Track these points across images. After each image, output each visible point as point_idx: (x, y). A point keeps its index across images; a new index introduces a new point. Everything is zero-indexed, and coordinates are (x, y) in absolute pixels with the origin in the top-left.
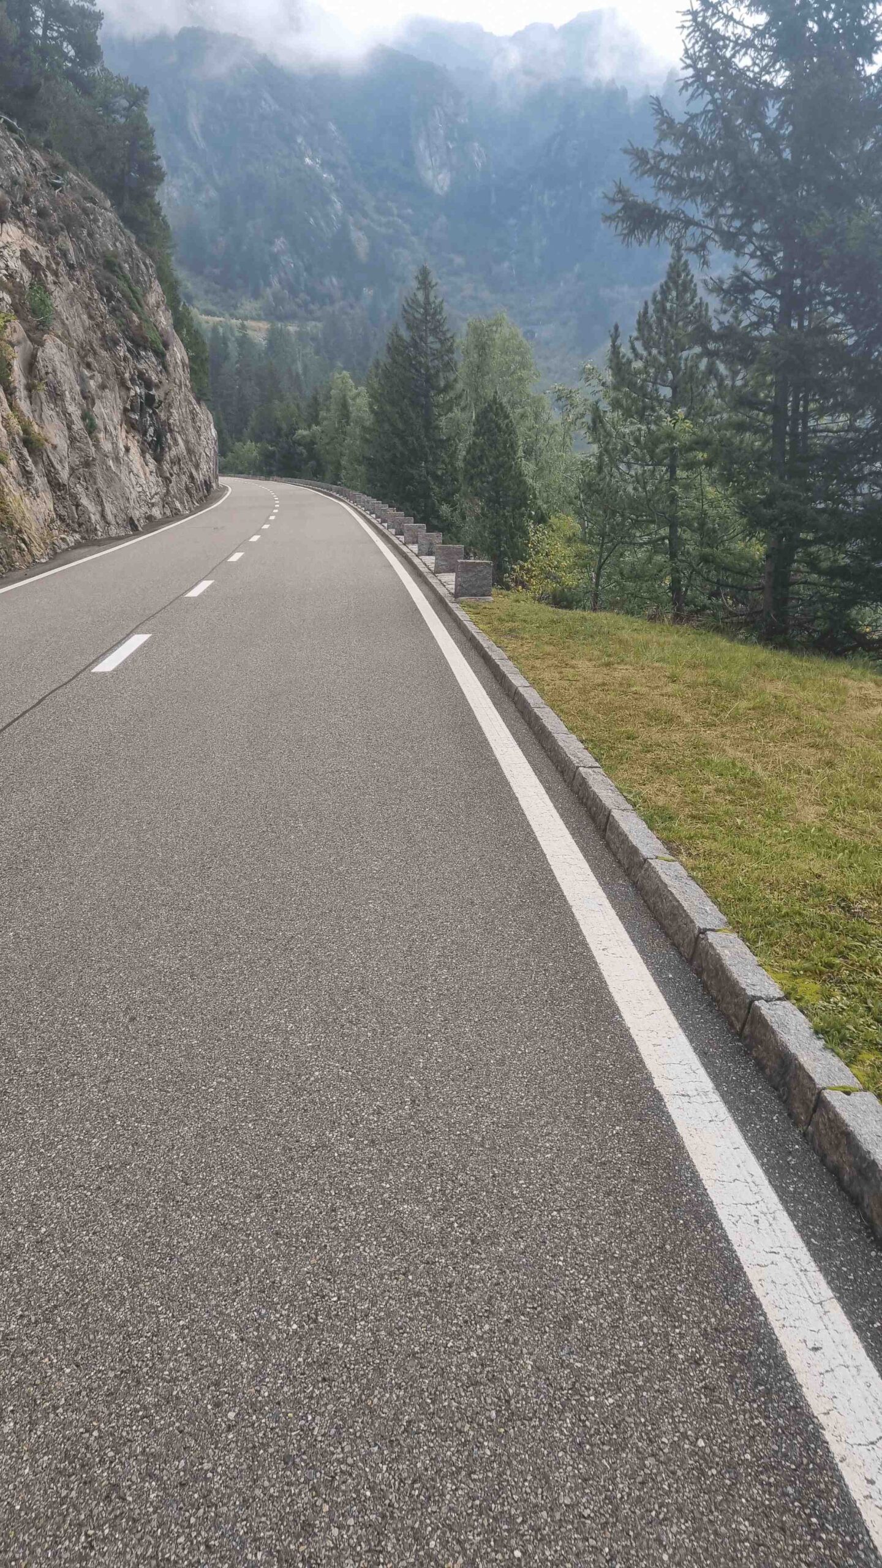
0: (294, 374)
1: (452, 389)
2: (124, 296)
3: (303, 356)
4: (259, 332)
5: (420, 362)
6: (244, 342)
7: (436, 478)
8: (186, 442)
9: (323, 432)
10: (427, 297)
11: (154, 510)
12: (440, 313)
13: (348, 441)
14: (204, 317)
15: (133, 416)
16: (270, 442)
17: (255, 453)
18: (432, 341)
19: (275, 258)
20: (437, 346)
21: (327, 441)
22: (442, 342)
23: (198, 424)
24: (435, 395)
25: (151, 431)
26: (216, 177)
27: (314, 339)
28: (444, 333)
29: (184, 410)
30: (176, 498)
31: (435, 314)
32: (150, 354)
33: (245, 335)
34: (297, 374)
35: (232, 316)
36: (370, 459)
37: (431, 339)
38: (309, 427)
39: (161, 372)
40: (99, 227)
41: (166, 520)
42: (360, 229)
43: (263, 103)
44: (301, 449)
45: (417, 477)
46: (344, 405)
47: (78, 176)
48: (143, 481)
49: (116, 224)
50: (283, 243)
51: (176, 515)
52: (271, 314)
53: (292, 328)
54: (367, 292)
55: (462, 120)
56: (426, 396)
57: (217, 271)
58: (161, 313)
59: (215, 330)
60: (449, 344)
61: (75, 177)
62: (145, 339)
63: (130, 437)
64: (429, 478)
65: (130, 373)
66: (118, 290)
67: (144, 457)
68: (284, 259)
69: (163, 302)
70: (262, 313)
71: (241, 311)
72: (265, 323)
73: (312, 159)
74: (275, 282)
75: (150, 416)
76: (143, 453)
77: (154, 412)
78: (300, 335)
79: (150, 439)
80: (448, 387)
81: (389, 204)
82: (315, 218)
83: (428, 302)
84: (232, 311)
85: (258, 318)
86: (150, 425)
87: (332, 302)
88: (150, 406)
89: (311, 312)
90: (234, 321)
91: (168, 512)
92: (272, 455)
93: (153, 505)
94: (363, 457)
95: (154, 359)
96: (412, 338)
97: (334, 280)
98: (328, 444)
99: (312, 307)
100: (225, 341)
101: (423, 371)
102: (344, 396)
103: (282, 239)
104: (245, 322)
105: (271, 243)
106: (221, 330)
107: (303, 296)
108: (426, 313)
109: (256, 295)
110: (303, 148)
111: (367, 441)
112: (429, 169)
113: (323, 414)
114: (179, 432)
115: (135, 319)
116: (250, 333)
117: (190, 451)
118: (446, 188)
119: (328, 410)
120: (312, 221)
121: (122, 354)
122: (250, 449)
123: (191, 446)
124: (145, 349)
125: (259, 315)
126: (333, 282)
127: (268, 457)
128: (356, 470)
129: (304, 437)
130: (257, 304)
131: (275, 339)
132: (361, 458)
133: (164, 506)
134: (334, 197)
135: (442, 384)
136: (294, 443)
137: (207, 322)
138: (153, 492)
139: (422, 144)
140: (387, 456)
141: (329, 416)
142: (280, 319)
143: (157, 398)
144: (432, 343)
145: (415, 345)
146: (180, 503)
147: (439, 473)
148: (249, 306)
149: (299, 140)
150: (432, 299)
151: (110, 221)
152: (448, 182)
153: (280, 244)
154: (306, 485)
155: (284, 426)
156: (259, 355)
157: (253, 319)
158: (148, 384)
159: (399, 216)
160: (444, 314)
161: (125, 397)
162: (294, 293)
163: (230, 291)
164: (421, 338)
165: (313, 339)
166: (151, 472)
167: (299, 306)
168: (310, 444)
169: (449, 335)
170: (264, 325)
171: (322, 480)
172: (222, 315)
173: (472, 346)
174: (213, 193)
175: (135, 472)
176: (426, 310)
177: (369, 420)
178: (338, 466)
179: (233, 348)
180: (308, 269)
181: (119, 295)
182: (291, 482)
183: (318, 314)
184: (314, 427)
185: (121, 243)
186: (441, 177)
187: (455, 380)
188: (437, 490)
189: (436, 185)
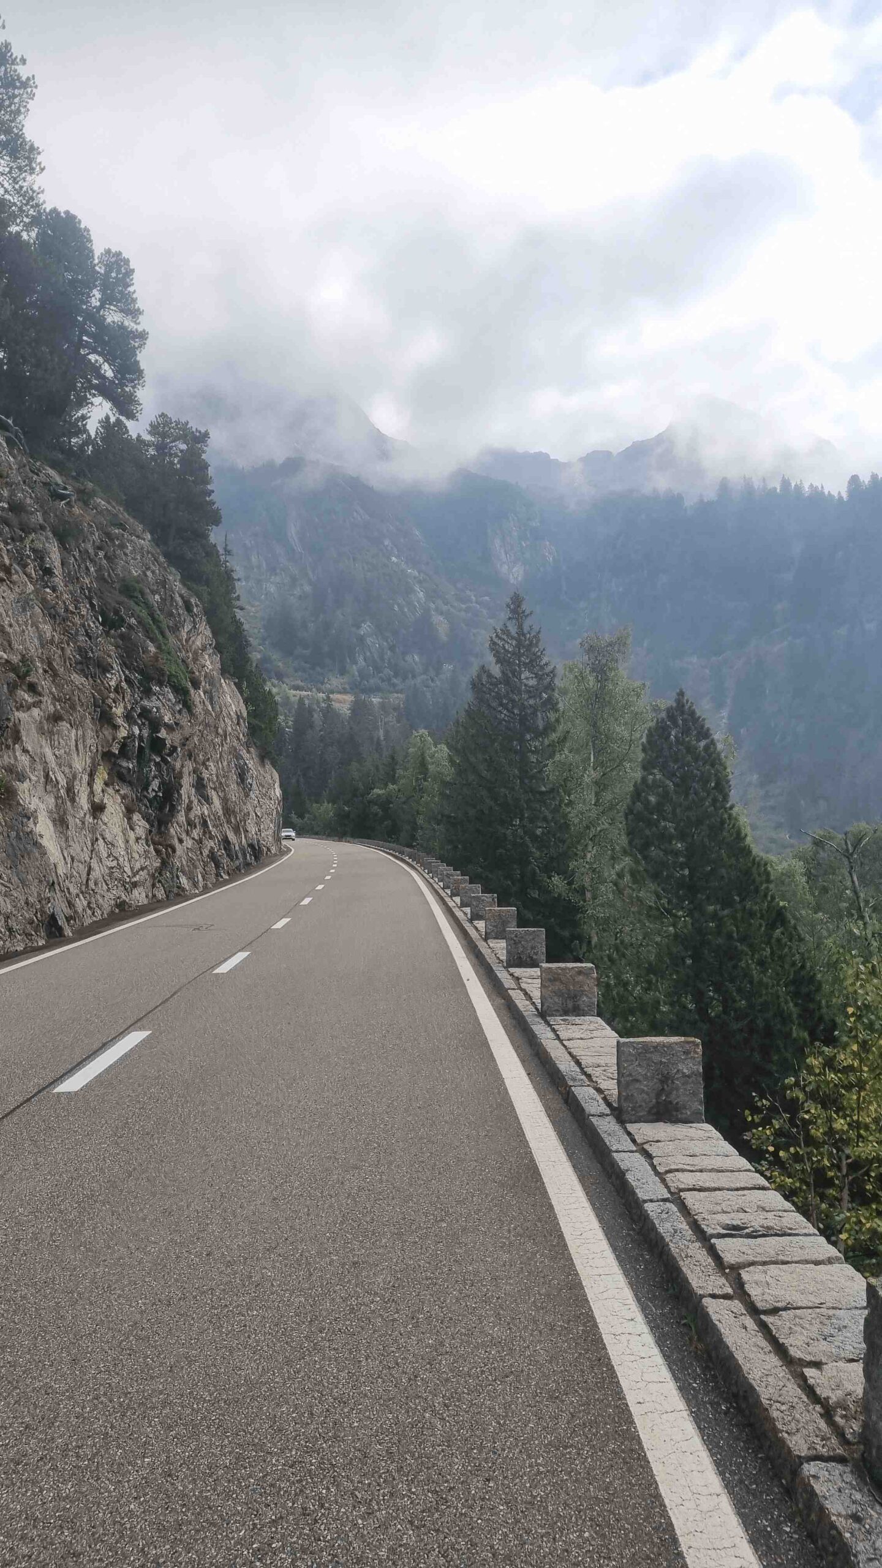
0: (375, 739)
1: (554, 731)
2: (139, 622)
3: (385, 724)
4: (343, 703)
5: (513, 701)
6: (329, 713)
7: (535, 838)
8: (225, 801)
9: (399, 790)
10: (520, 627)
11: (136, 892)
12: (537, 645)
13: (426, 798)
14: (293, 692)
15: (125, 764)
16: (346, 803)
17: (331, 814)
18: (528, 678)
19: (361, 639)
20: (532, 682)
21: (403, 799)
22: (539, 678)
23: (249, 781)
24: (532, 739)
25: (155, 784)
26: (310, 573)
27: (396, 709)
28: (542, 668)
29: (225, 764)
30: (183, 872)
31: (531, 644)
32: (167, 689)
33: (329, 706)
34: (379, 739)
35: (319, 690)
36: (449, 817)
37: (525, 674)
38: (386, 785)
39: (180, 712)
40: (126, 554)
41: (154, 905)
42: (441, 614)
43: (355, 514)
44: (375, 809)
45: (511, 838)
46: (423, 765)
47: (109, 503)
48: (120, 850)
49: (148, 552)
50: (369, 626)
51: (177, 895)
52: (355, 688)
53: (376, 700)
54: (448, 667)
55: (535, 524)
56: (522, 740)
57: (307, 652)
58: (207, 657)
59: (301, 700)
60: (548, 679)
61: (103, 503)
62: (161, 672)
63: (110, 790)
64: (527, 838)
65: (125, 708)
66: (133, 615)
67: (129, 819)
68: (369, 641)
69: (210, 645)
70: (347, 686)
71: (328, 686)
72: (349, 695)
73: (397, 557)
74: (361, 661)
75: (157, 764)
76: (129, 812)
77: (164, 760)
78: (383, 706)
79: (152, 795)
80: (550, 728)
81: (468, 592)
82: (399, 605)
83: (521, 633)
84: (320, 685)
85: (344, 692)
86: (155, 777)
87: (414, 677)
88: (159, 753)
89: (394, 685)
90: (321, 695)
91: (160, 894)
92: (347, 816)
93: (135, 885)
94: (443, 816)
95: (171, 696)
96: (503, 672)
97: (416, 658)
98: (404, 803)
99: (395, 681)
100: (310, 711)
101: (516, 711)
102: (423, 754)
103: (368, 623)
104: (331, 696)
105: (359, 627)
106: (307, 702)
107: (387, 671)
108: (519, 645)
109: (343, 672)
110: (389, 548)
111: (448, 797)
112: (504, 563)
113: (400, 772)
114: (215, 789)
115: (152, 648)
116: (336, 705)
117: (228, 811)
118: (520, 579)
119: (406, 769)
120: (396, 608)
121: (113, 683)
122: (326, 809)
123: (231, 805)
124: (160, 684)
125: (344, 689)
126: (415, 659)
127: (343, 817)
128: (434, 829)
129: (379, 795)
130: (345, 679)
131: (358, 708)
132: (439, 817)
133: (153, 886)
134: (417, 588)
135: (541, 724)
136: (369, 802)
137: (294, 696)
138: (138, 866)
139: (498, 542)
140: (472, 812)
141: (406, 775)
142: (363, 691)
143: (168, 743)
144: (527, 679)
145: (506, 681)
146: (189, 878)
147: (539, 832)
148: (335, 681)
149: (386, 543)
150: (526, 629)
151: (142, 548)
152: (521, 572)
153: (366, 628)
154: (379, 847)
155: (361, 786)
156: (343, 722)
157: (340, 693)
158: (155, 724)
159: (476, 603)
160: (541, 646)
161: (110, 738)
162: (378, 669)
163: (318, 669)
164: (513, 672)
165: (394, 709)
166: (138, 839)
167: (383, 681)
168: (385, 804)
169: (548, 669)
170: (349, 698)
171: (397, 841)
172: (311, 690)
173: (588, 670)
174: (307, 588)
175: (109, 837)
176: (519, 641)
177: (448, 772)
178: (415, 827)
179: (317, 717)
180: (392, 648)
181: (133, 621)
182: (362, 843)
183: (401, 687)
184: (391, 786)
185: (153, 572)
186: (515, 569)
187: (557, 721)
188: (538, 854)
189: (511, 576)
